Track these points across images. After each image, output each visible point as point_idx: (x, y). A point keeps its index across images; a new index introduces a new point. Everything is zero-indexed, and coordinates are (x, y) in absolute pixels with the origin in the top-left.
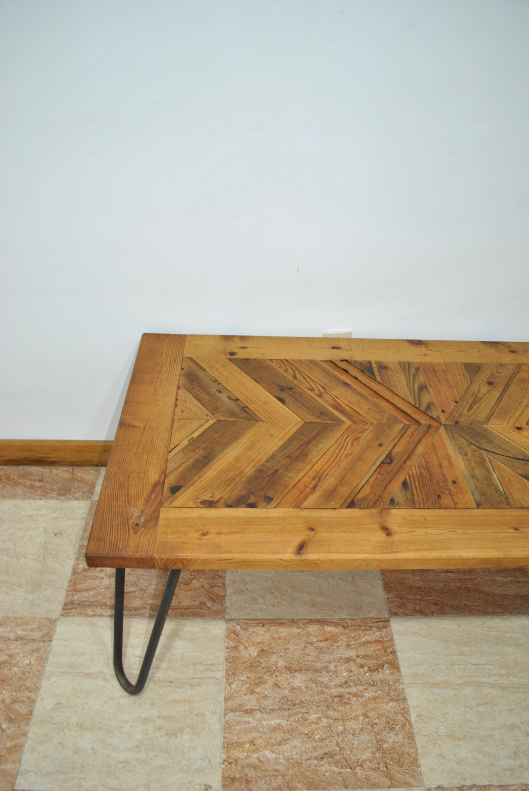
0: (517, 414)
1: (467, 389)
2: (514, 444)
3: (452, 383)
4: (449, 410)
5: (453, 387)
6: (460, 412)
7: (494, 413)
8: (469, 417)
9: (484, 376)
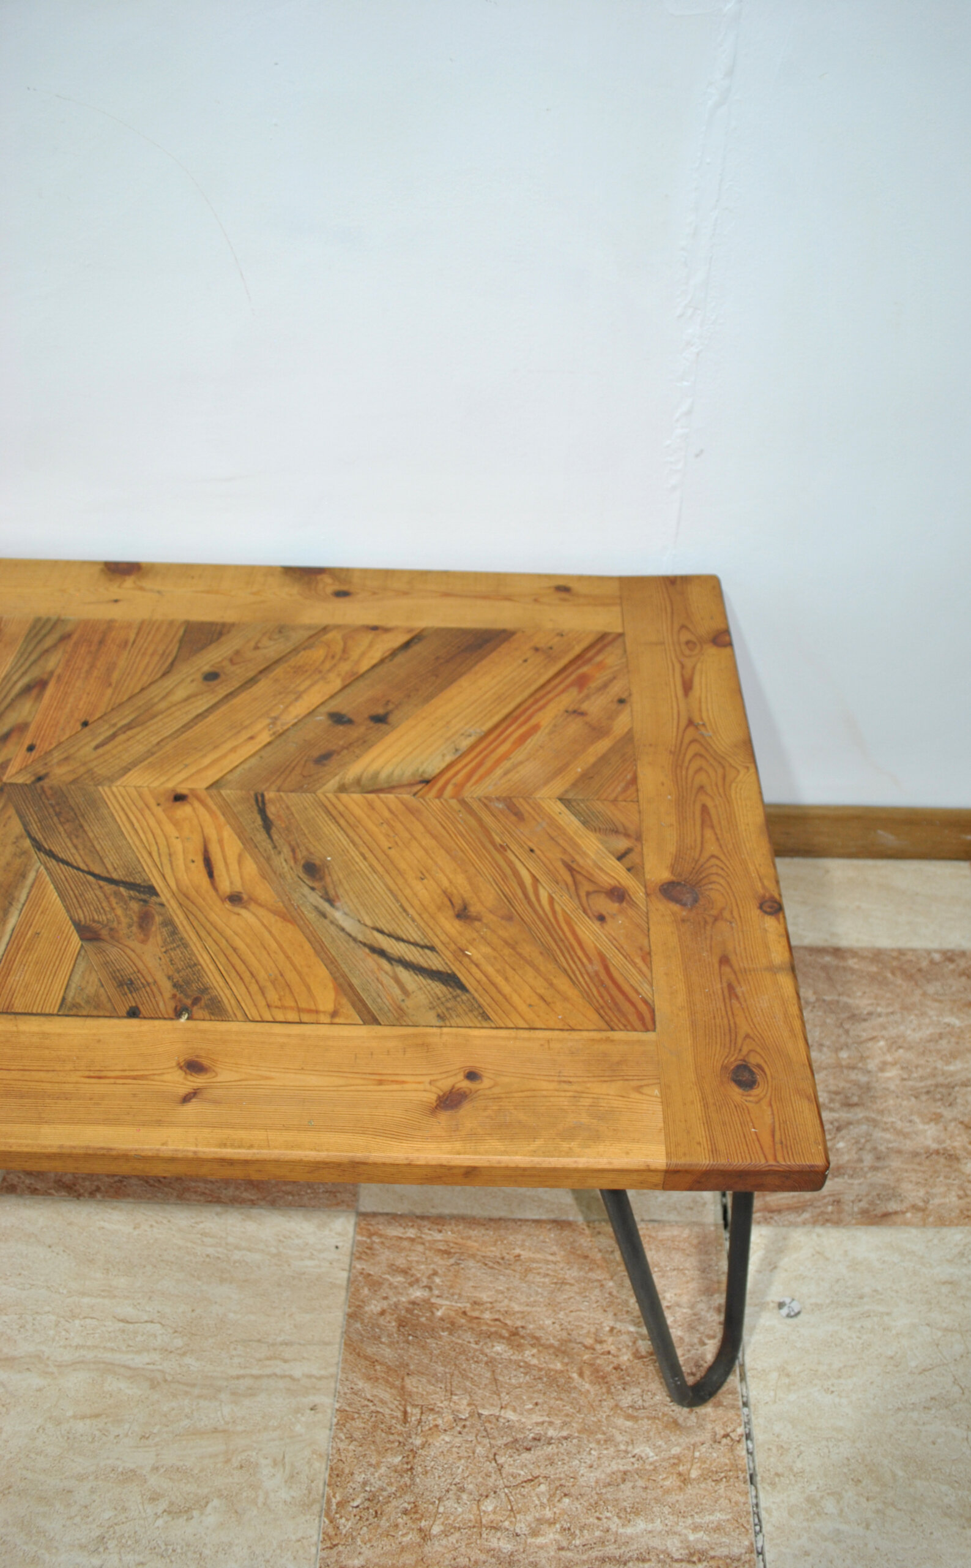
0: (206, 761)
1: (142, 689)
2: (132, 839)
3: (115, 676)
4: (51, 744)
5: (110, 685)
6: (72, 751)
7: (153, 754)
8: (84, 764)
9: (212, 657)
